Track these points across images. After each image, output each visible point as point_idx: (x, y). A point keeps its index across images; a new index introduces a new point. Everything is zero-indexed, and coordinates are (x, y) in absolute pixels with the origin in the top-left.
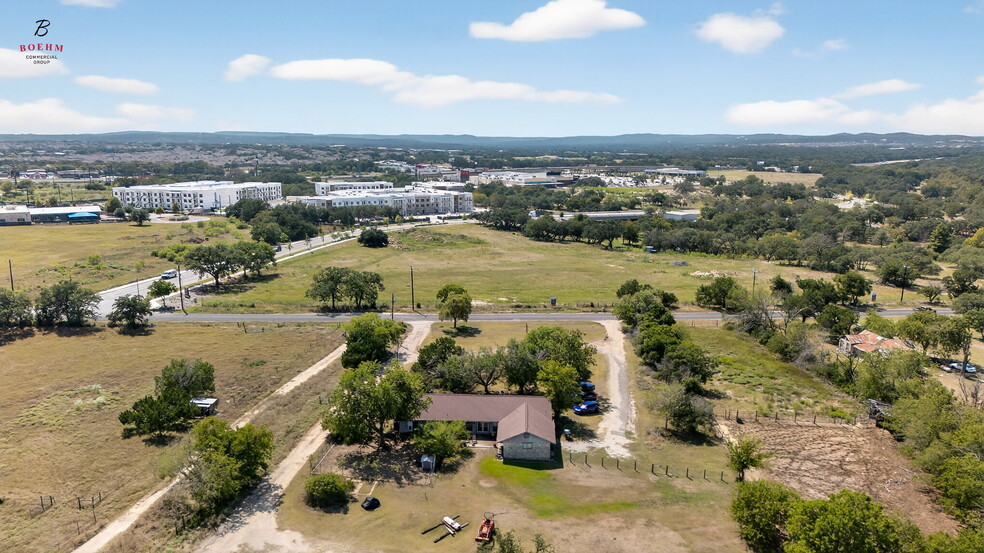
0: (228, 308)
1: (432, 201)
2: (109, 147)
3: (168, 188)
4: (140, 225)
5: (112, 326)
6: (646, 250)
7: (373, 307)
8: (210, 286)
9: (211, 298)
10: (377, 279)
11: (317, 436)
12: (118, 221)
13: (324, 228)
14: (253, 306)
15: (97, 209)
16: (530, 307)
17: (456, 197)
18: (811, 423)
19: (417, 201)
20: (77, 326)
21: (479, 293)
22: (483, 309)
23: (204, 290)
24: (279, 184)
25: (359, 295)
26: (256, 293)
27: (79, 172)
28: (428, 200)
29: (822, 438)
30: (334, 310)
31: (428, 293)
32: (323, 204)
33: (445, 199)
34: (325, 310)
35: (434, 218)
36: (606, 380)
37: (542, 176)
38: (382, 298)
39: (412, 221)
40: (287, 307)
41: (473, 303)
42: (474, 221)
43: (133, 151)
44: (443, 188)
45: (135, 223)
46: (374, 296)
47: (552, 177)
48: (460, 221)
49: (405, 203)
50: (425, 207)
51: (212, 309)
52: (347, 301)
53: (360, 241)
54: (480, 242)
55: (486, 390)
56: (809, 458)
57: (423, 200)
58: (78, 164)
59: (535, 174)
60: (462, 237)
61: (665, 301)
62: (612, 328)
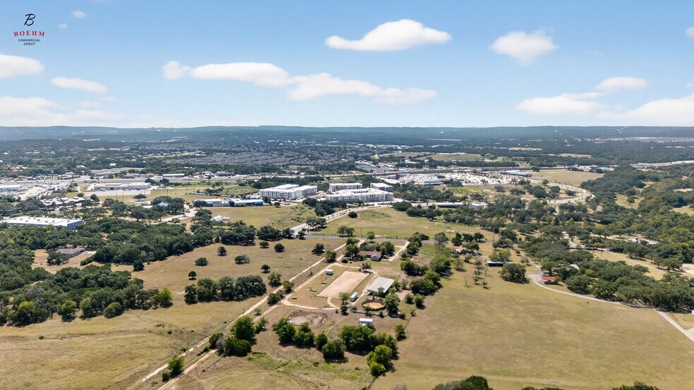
0: (319, 235)
4: (277, 207)
5: (298, 238)
7: (352, 236)
10: (353, 229)
11: (343, 256)
12: (269, 205)
13: (336, 209)
15: (262, 201)
16: (391, 238)
17: (386, 195)
19: (371, 195)
21: (378, 234)
22: (378, 238)
23: (312, 230)
25: (348, 233)
26: (323, 231)
28: (374, 196)
30: (343, 236)
31: (365, 232)
33: (382, 196)
34: (341, 236)
35: (376, 204)
36: (398, 251)
38: (354, 234)
39: (367, 205)
40: (332, 235)
41: (376, 236)
42: (391, 206)
45: (275, 206)
46: (352, 233)
48: (386, 206)
49: (366, 197)
50: (373, 199)
51: (315, 234)
52: (346, 234)
53: (349, 215)
54: (388, 216)
60: (383, 214)
61: (426, 238)
62: (407, 243)
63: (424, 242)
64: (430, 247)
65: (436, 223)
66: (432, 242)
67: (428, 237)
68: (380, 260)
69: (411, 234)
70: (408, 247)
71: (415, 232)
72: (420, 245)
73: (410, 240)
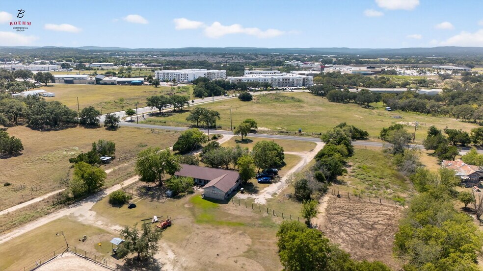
0: (154, 123)
1: (291, 80)
2: (176, 54)
3: (177, 71)
4: (156, 87)
5: (105, 126)
6: (386, 109)
7: (214, 127)
8: (157, 113)
9: (153, 118)
10: (217, 114)
12: (150, 85)
14: (165, 123)
15: (142, 79)
16: (287, 133)
17: (304, 79)
18: (379, 203)
19: (283, 80)
20: (94, 125)
22: (264, 132)
23: (152, 115)
24: (225, 71)
26: (172, 117)
27: (156, 64)
28: (289, 80)
29: (377, 210)
30: (197, 127)
32: (237, 81)
33: (298, 80)
34: (194, 126)
36: (290, 169)
37: (364, 69)
39: (277, 90)
40: (178, 124)
42: (308, 91)
43: (182, 56)
44: (304, 74)
45: (154, 86)
46: (214, 122)
47: (370, 70)
48: (302, 91)
49: (277, 81)
50: (287, 83)
51: (149, 122)
52: (203, 123)
53: (239, 98)
54: (299, 101)
55: (227, 167)
56: (358, 219)
57: (286, 80)
58: (156, 61)
59: (360, 68)
60: (293, 98)
61: (361, 135)
62: (320, 146)
63: (357, 144)
64: (374, 157)
65: (375, 111)
66: (375, 145)
67: (366, 134)
68: (228, 197)
69: (330, 126)
70: (320, 156)
71: (339, 123)
72: (350, 153)
73: (326, 139)
